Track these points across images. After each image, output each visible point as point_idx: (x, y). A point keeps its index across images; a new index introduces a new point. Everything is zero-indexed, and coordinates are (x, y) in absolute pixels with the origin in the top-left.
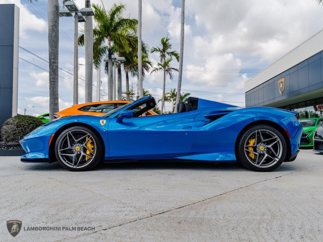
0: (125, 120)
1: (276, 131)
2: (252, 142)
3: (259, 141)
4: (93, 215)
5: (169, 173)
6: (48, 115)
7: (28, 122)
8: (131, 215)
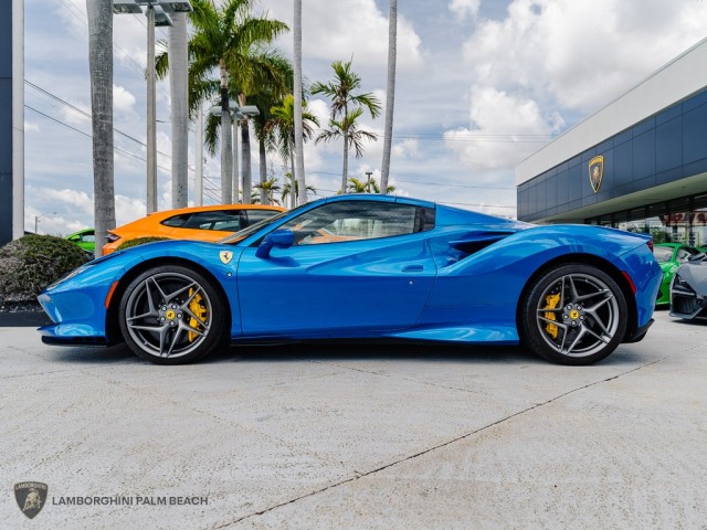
0: (275, 253)
1: (607, 278)
2: (553, 301)
3: (568, 299)
4: (225, 475)
5: (375, 370)
6: (91, 233)
7: (51, 251)
8: (311, 475)
